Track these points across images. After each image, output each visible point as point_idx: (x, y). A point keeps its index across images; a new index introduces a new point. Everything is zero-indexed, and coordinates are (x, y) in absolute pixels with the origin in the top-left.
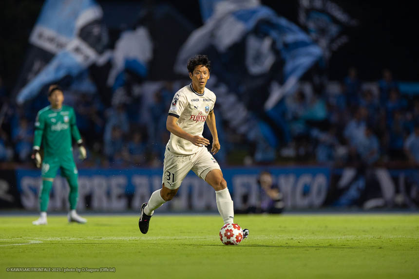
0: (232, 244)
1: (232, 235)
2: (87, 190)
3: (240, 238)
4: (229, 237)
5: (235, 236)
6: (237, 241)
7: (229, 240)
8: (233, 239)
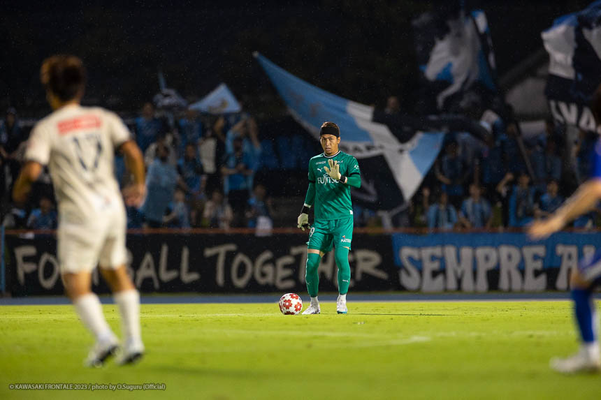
0: (293, 314)
1: (291, 305)
2: (492, 264)
3: (299, 307)
4: (288, 308)
5: (293, 306)
6: (296, 310)
7: (288, 310)
8: (292, 309)
